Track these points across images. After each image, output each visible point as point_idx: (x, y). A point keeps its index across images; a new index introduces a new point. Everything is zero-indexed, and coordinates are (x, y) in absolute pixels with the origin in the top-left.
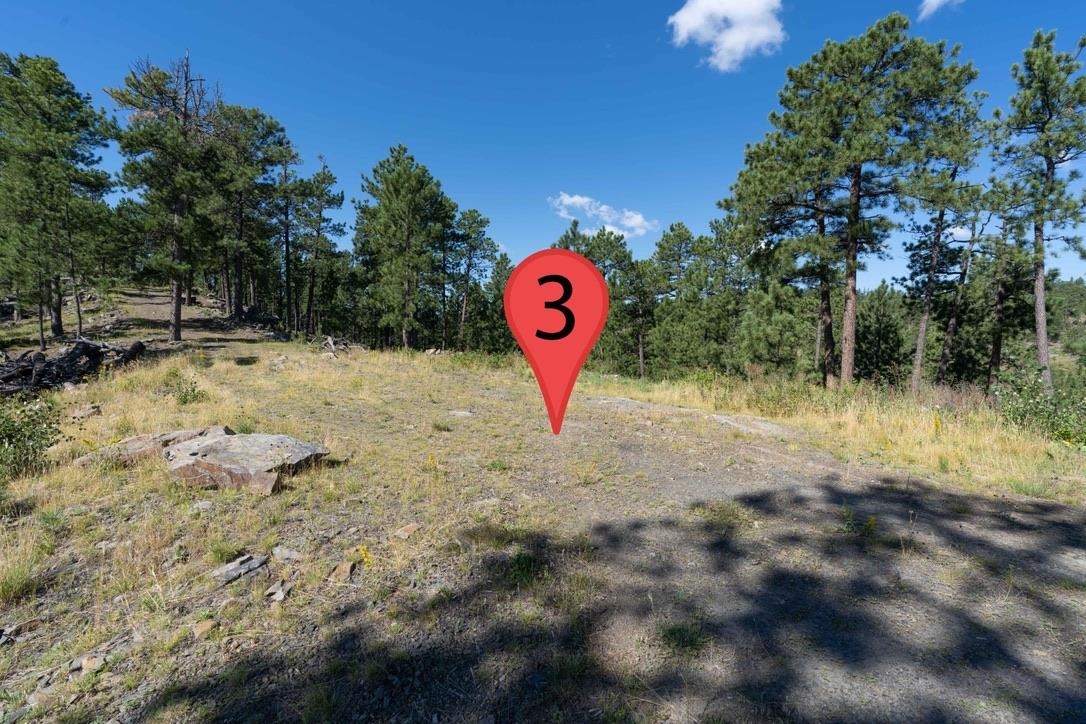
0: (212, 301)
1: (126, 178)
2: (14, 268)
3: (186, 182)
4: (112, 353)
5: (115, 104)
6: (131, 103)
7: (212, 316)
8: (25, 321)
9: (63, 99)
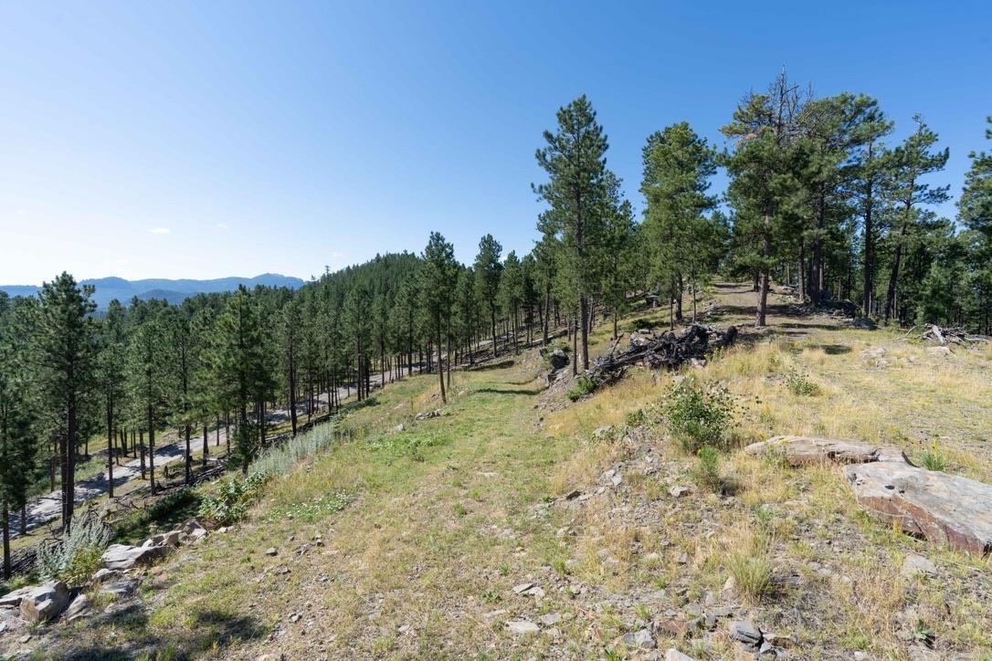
0: (783, 288)
1: (730, 194)
2: (659, 273)
3: (778, 185)
4: (715, 335)
5: (725, 137)
6: (736, 132)
7: (787, 303)
8: (659, 308)
9: (691, 148)
